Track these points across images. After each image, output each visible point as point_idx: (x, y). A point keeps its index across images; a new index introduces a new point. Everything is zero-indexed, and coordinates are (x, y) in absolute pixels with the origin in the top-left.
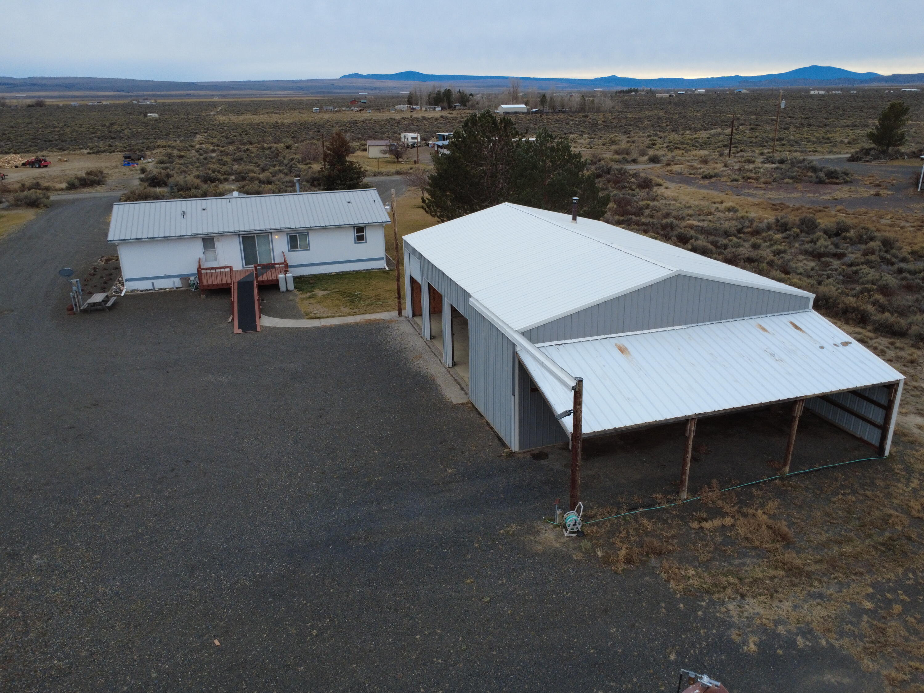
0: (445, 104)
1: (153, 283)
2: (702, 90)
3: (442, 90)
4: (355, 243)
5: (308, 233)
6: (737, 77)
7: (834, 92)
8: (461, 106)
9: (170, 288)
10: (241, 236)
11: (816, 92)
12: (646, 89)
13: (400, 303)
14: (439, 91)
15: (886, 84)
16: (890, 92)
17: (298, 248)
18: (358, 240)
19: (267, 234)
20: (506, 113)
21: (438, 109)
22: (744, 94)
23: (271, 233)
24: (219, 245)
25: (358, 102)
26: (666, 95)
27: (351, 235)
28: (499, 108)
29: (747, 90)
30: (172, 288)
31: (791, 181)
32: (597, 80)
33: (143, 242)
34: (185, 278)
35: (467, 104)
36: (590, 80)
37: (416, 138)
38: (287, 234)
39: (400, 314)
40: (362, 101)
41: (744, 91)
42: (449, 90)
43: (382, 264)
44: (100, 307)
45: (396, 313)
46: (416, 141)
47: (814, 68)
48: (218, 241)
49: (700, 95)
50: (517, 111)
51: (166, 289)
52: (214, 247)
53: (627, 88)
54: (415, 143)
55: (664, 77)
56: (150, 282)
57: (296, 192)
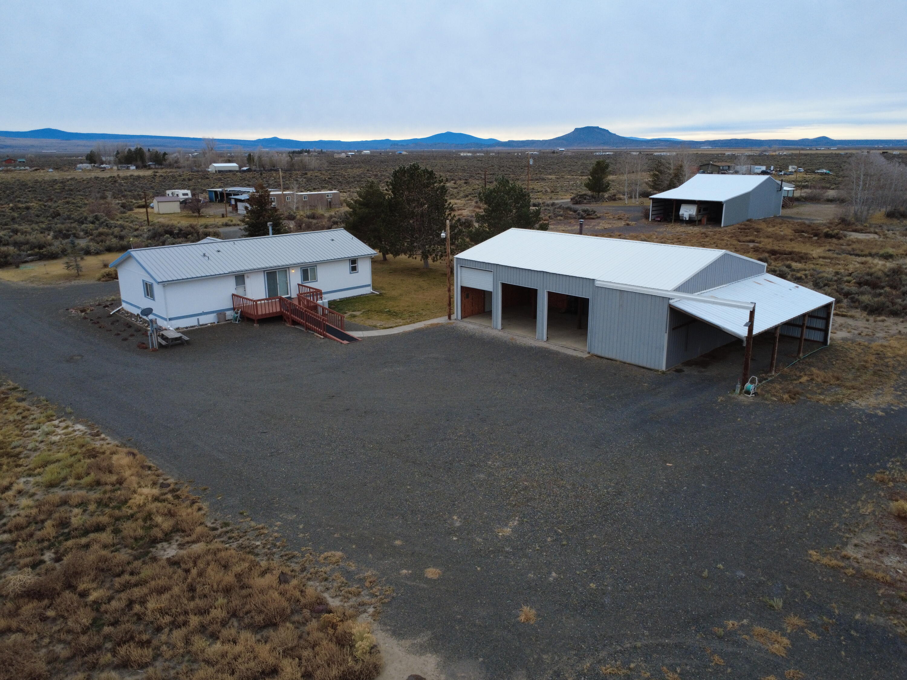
0: (139, 163)
1: (198, 319)
2: (368, 152)
3: (133, 149)
4: (350, 273)
5: (316, 266)
6: (388, 140)
7: (478, 154)
8: (155, 165)
9: (211, 323)
10: (266, 272)
11: (465, 154)
12: (317, 150)
13: (450, 309)
14: (129, 150)
15: (506, 149)
16: (518, 154)
17: (308, 280)
18: (352, 271)
19: (285, 270)
20: (220, 172)
21: (133, 168)
22: (404, 155)
23: (289, 268)
24: (248, 281)
25: (14, 161)
26: (343, 155)
27: (347, 266)
28: (210, 166)
29: (406, 151)
30: (214, 323)
31: (562, 218)
32: (259, 141)
33: (203, 279)
34: (220, 313)
35: (164, 162)
36: (252, 141)
37: (187, 194)
38: (301, 268)
39: (450, 318)
40: (19, 160)
41: (404, 153)
42: (141, 149)
43: (368, 290)
44: (179, 341)
45: (447, 317)
46: (186, 197)
47: (449, 135)
48: (248, 277)
49: (365, 155)
50: (230, 169)
51: (206, 324)
52: (244, 283)
53: (299, 150)
54: (186, 199)
55: (323, 139)
56: (195, 318)
57: (268, 234)
